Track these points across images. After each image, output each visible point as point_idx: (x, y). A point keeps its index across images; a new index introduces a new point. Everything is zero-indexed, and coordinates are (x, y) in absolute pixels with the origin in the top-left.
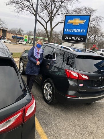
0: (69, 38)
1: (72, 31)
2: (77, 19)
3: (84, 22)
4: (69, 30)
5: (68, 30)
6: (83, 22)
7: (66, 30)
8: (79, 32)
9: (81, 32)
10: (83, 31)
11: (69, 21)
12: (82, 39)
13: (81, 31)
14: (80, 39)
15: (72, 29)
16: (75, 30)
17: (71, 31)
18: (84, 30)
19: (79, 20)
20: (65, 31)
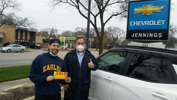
0: (138, 35)
1: (143, 25)
2: (148, 5)
3: (160, 10)
4: (137, 23)
5: (134, 23)
6: (159, 8)
7: (133, 23)
8: (155, 24)
9: (158, 24)
10: (162, 23)
11: (136, 9)
12: (160, 35)
13: (158, 22)
14: (158, 35)
15: (142, 22)
16: (148, 23)
17: (141, 24)
18: (163, 21)
19: (152, 7)
20: (131, 25)
